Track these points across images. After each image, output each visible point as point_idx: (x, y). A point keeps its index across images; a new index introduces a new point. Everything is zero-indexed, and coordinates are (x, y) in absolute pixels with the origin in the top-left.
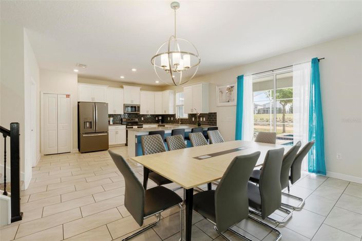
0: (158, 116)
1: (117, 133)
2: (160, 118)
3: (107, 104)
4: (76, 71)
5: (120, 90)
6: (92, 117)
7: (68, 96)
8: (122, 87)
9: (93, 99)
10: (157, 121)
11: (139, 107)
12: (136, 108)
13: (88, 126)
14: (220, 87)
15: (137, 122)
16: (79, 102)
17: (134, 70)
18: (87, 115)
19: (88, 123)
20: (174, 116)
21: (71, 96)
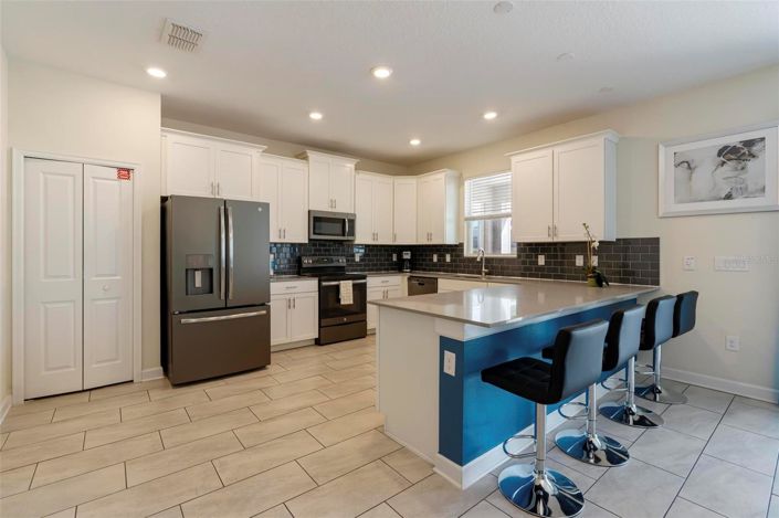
0: (400, 249)
1: (290, 304)
2: (407, 256)
3: (266, 206)
4: (157, 73)
5: (298, 164)
6: (214, 252)
7: (125, 173)
8: (303, 157)
9: (215, 187)
10: (396, 263)
11: (352, 222)
12: (345, 224)
13: (198, 283)
14: (677, 149)
15: (342, 268)
16: (164, 199)
17: (382, 73)
18: (195, 244)
19: (198, 275)
20: (456, 249)
21: (136, 175)
